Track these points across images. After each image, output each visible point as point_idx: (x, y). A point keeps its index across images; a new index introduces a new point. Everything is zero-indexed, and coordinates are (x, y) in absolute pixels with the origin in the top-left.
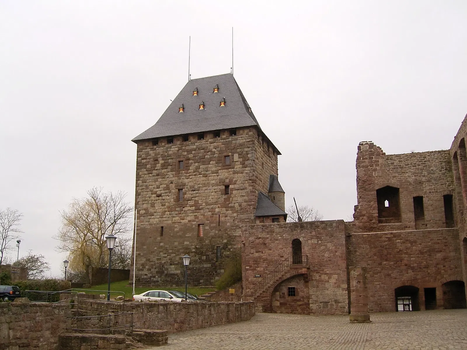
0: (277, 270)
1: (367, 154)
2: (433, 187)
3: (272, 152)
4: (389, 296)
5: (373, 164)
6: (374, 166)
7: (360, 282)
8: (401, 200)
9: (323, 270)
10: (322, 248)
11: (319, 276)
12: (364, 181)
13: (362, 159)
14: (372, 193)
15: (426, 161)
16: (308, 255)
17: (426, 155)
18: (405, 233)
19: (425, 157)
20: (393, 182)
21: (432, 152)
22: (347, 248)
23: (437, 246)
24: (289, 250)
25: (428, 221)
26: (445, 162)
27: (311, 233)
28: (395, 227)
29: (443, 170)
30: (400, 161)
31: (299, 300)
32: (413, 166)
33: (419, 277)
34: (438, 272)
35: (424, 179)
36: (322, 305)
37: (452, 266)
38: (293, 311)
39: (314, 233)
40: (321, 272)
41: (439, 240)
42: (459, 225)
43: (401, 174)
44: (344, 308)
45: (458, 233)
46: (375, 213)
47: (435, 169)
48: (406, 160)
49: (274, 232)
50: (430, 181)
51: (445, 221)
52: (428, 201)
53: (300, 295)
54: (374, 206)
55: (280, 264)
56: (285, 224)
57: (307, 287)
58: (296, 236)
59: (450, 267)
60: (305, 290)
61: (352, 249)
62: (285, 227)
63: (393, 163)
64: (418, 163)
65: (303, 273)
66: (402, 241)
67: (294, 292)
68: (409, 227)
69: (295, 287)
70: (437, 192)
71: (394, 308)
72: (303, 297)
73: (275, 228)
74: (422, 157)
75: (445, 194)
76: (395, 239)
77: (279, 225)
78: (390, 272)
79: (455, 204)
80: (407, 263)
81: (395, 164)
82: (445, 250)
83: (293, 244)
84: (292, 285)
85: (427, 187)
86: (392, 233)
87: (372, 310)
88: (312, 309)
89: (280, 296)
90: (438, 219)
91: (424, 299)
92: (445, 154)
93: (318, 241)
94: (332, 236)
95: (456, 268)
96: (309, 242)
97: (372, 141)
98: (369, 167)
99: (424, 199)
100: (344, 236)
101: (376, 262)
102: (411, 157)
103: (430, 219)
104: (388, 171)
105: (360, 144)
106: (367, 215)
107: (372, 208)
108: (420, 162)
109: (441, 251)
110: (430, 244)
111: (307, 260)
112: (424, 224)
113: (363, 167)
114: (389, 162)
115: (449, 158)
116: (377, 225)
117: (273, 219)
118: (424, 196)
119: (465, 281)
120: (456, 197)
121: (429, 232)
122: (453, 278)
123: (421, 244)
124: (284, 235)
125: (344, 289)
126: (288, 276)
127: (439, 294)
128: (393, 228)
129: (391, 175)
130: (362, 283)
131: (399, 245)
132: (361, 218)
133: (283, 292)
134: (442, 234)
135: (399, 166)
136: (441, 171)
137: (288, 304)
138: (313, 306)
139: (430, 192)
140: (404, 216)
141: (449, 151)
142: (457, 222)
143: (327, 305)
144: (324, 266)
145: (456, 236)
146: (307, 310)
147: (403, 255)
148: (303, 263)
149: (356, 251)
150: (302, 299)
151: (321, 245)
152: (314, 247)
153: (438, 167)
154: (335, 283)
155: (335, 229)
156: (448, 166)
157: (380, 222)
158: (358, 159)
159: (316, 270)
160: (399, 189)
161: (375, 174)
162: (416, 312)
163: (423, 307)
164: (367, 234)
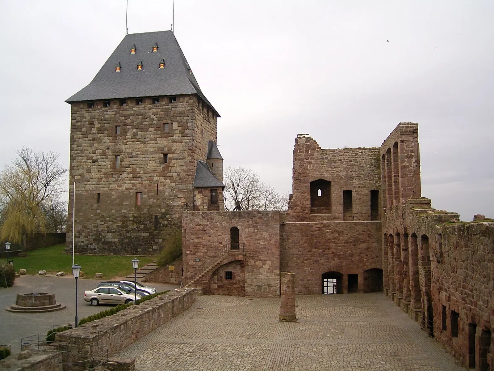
0: (216, 255)
1: (304, 148)
2: (362, 182)
3: (212, 116)
4: (316, 280)
5: (308, 158)
6: (310, 159)
7: (289, 287)
8: (332, 193)
9: (258, 257)
10: (258, 236)
11: (254, 262)
12: (300, 173)
13: (298, 152)
14: (306, 185)
15: (357, 158)
16: (245, 242)
17: (358, 152)
18: (334, 223)
19: (357, 154)
20: (327, 176)
21: (364, 149)
22: (282, 236)
23: (361, 237)
24: (226, 238)
25: (355, 214)
26: (375, 159)
27: (248, 222)
28: (324, 217)
29: (372, 166)
30: (333, 156)
31: (236, 284)
32: (345, 162)
33: (344, 264)
34: (361, 261)
35: (354, 174)
36: (256, 288)
37: (374, 256)
38: (229, 293)
39: (251, 222)
40: (256, 258)
41: (364, 231)
42: (382, 220)
43: (334, 169)
44: (276, 291)
45: (381, 226)
46: (308, 204)
47: (365, 165)
48: (339, 156)
49: (213, 220)
50: (359, 177)
51: (370, 215)
52: (357, 195)
53: (236, 278)
54: (308, 197)
55: (219, 250)
56: (224, 212)
57: (243, 271)
58: (234, 224)
59: (371, 256)
60: (241, 274)
61: (285, 237)
62: (224, 215)
63: (327, 158)
64: (350, 158)
65: (240, 259)
66: (330, 231)
67: (231, 275)
68: (338, 219)
69: (232, 271)
70: (365, 187)
71: (320, 292)
72: (239, 281)
73: (215, 215)
74: (354, 154)
75: (372, 190)
76: (324, 229)
77: (218, 213)
78: (319, 259)
79: (380, 199)
80: (334, 251)
81: (329, 159)
82: (368, 241)
83: (231, 230)
84: (230, 269)
85: (356, 182)
86: (322, 223)
87: (301, 293)
88: (247, 292)
89: (218, 279)
90: (363, 212)
91: (347, 284)
92: (375, 151)
93: (254, 230)
94: (267, 225)
95: (377, 257)
96: (247, 230)
97: (309, 134)
98: (305, 160)
99: (353, 193)
100: (278, 226)
101: (306, 249)
102: (344, 153)
103: (357, 211)
104: (322, 165)
105: (297, 137)
106: (301, 205)
107: (305, 199)
108: (352, 157)
109: (364, 242)
110: (355, 234)
111: (244, 247)
112: (352, 216)
113: (299, 159)
114: (324, 156)
115: (379, 156)
116: (309, 215)
117: (211, 190)
118: (353, 190)
119: (383, 269)
120: (382, 193)
121: (356, 224)
122: (373, 266)
123: (347, 235)
124: (223, 223)
125: (277, 274)
126: (226, 262)
127: (360, 280)
128: (323, 219)
129: (324, 169)
130: (291, 288)
131: (327, 234)
132: (295, 208)
133: (221, 276)
134: (367, 226)
135: (332, 160)
136: (370, 168)
137: (225, 287)
138: (248, 289)
139: (359, 187)
140: (334, 208)
141: (379, 150)
142: (381, 216)
143: (261, 289)
144: (259, 253)
145: (379, 228)
146: (242, 293)
147: (331, 244)
148: (240, 249)
149: (288, 239)
150: (238, 283)
151: (257, 234)
152: (250, 235)
153: (368, 164)
154: (269, 269)
155: (270, 219)
156: (377, 164)
157: (312, 211)
158: (295, 151)
159: (252, 257)
160: (331, 182)
161: (310, 167)
162: (339, 295)
163: (345, 291)
164: (300, 224)
